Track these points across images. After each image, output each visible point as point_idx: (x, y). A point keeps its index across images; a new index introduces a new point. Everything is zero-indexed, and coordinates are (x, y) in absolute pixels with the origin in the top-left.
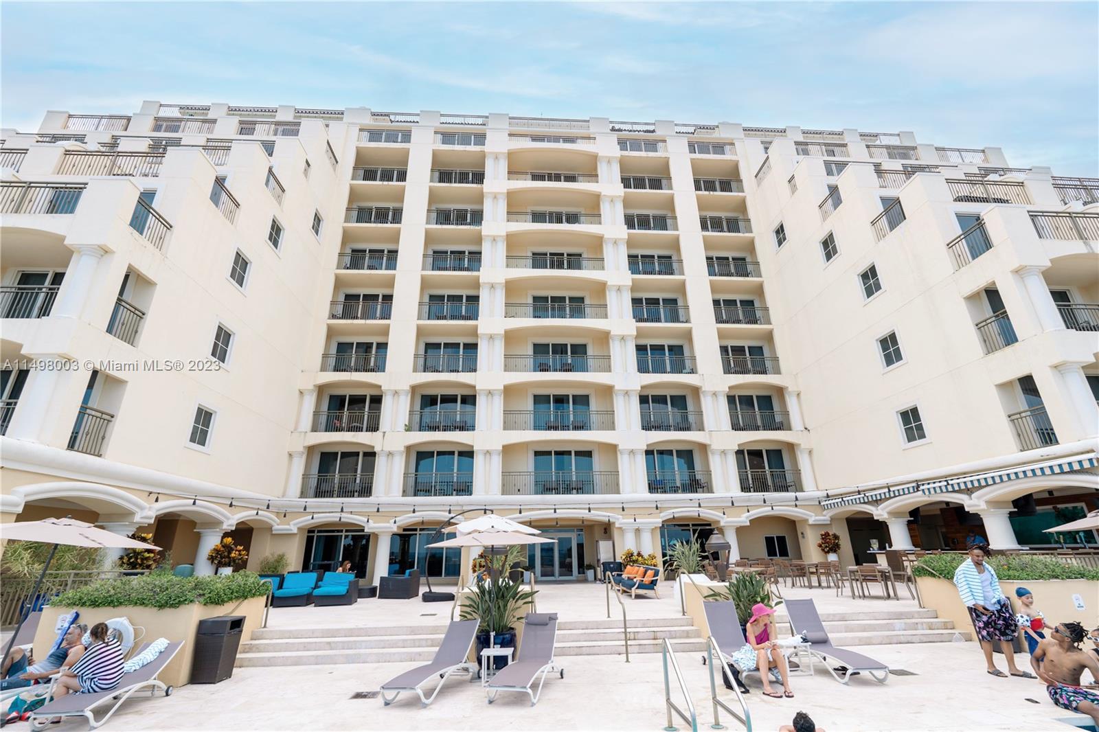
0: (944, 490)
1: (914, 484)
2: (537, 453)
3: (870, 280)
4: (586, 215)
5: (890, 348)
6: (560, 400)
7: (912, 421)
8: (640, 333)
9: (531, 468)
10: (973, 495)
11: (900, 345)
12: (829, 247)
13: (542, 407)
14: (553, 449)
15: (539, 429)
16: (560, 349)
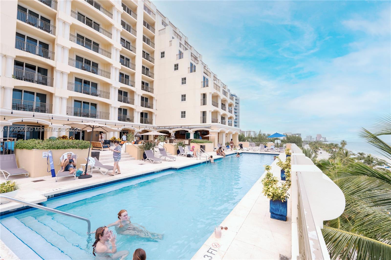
0: (187, 128)
1: (181, 126)
2: (75, 101)
3: (184, 80)
4: (103, 9)
5: (184, 97)
6: (86, 82)
7: (183, 114)
8: (122, 69)
9: (73, 106)
10: (191, 130)
11: (186, 98)
12: (176, 67)
13: (79, 83)
14: (83, 100)
15: (76, 92)
16: (88, 62)
